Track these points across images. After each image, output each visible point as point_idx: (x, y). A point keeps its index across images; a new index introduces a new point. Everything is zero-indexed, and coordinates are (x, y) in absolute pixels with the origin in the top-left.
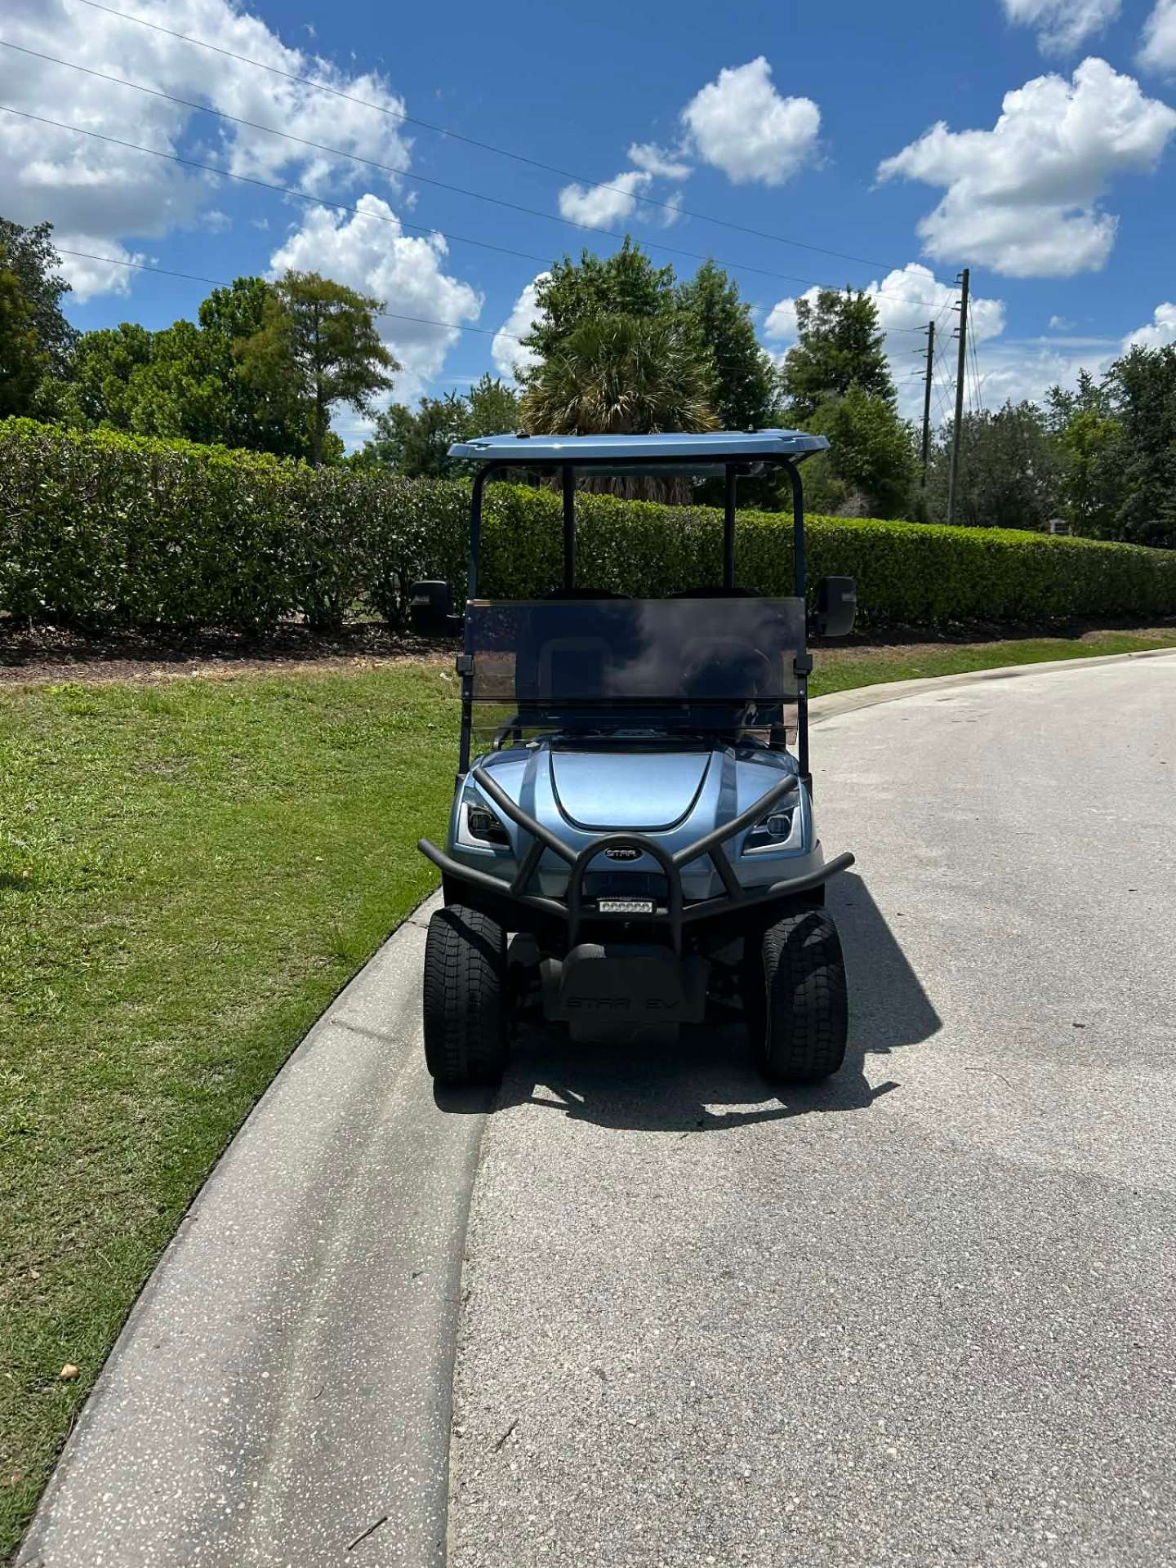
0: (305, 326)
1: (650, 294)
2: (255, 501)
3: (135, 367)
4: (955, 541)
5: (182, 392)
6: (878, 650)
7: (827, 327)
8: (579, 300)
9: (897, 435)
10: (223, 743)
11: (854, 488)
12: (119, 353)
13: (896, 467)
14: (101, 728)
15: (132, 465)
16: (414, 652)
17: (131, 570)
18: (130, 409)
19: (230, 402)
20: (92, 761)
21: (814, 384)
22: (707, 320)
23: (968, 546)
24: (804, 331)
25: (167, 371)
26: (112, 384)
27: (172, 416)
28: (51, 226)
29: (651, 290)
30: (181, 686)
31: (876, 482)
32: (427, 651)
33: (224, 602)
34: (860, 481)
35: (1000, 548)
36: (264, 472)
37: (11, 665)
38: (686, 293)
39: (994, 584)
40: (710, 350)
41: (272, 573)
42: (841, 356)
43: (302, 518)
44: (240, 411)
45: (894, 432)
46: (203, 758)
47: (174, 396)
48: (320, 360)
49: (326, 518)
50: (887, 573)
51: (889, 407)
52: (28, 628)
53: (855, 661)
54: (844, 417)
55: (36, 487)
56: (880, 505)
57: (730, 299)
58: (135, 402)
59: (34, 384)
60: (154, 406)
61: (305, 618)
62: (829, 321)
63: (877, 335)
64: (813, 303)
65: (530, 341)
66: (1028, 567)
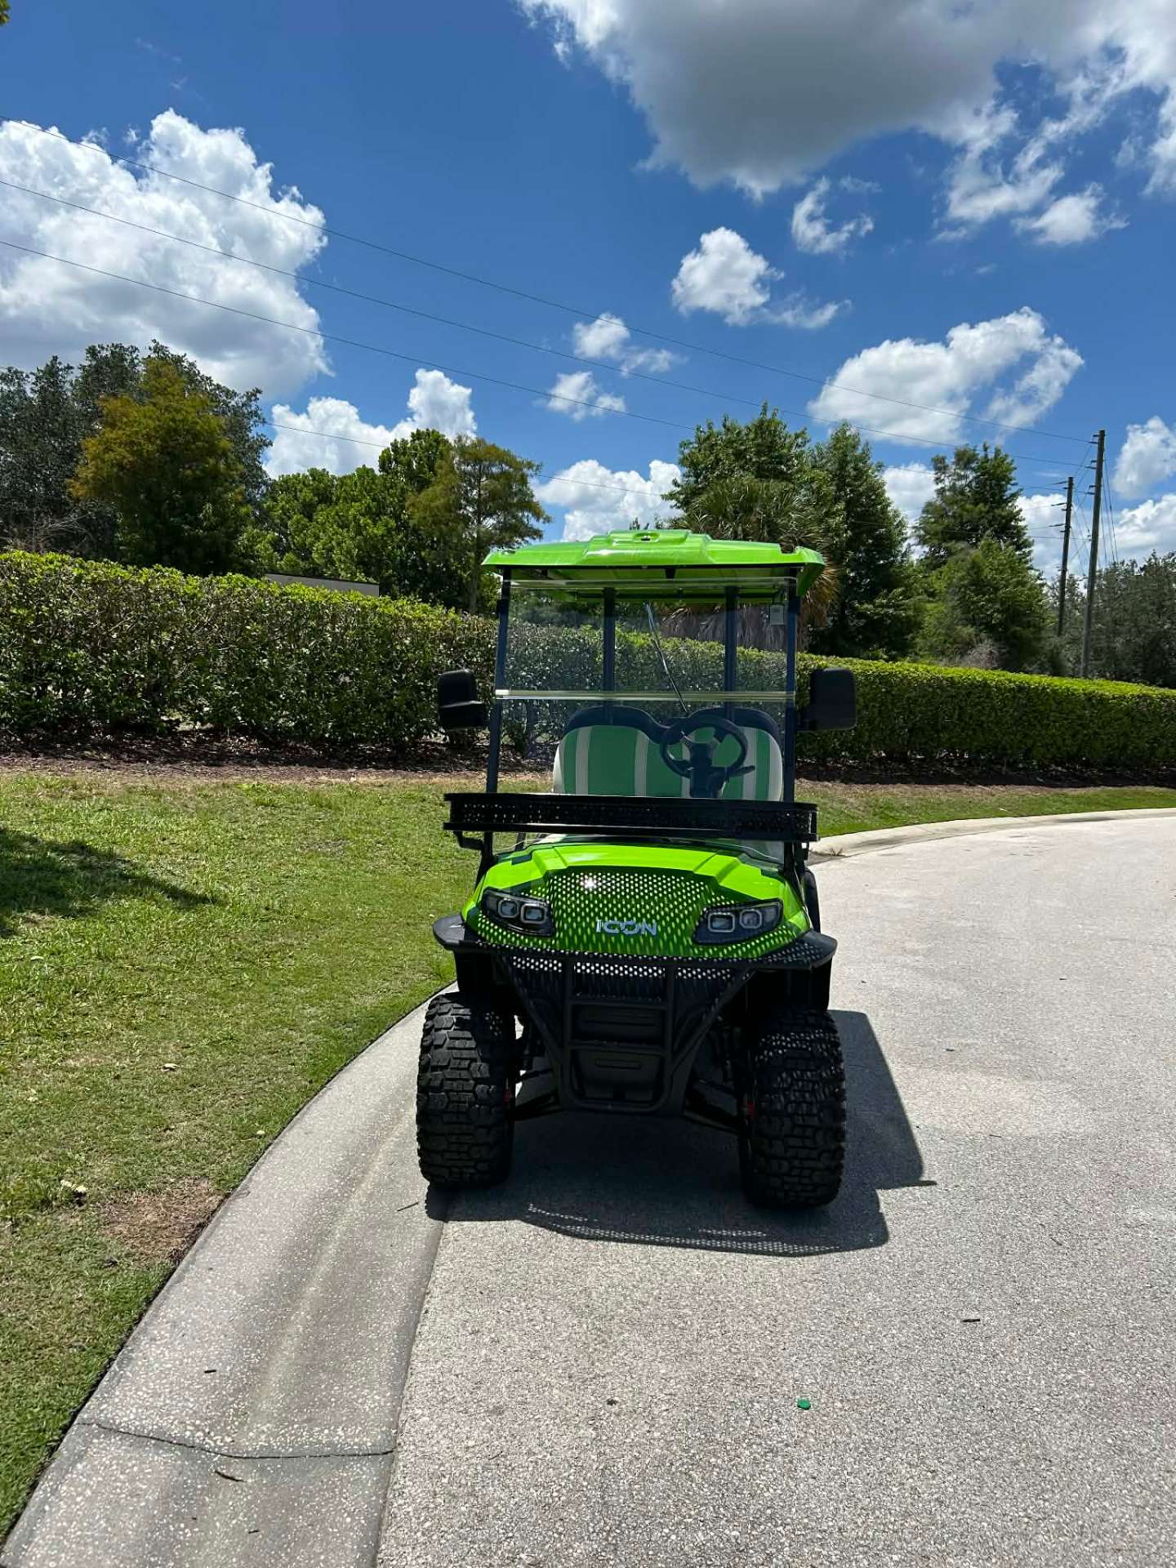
0: (470, 484)
1: (786, 455)
2: (412, 643)
3: (319, 508)
4: (1054, 692)
5: (359, 530)
6: (970, 789)
7: (963, 482)
8: (718, 461)
9: (1029, 585)
10: (370, 832)
11: (983, 635)
12: (307, 495)
13: (1029, 615)
14: (280, 816)
15: (316, 611)
16: (531, 770)
17: (310, 693)
18: (312, 545)
19: (401, 540)
20: (273, 839)
21: (949, 535)
22: (840, 479)
23: (1068, 697)
24: (940, 485)
25: (348, 511)
26: (298, 522)
27: (349, 552)
28: (259, 391)
29: (785, 451)
30: (341, 789)
31: (1006, 629)
32: (544, 770)
33: (381, 722)
34: (990, 628)
35: (1102, 700)
36: (420, 620)
37: (211, 765)
38: (821, 454)
39: (1096, 733)
40: (841, 506)
41: (421, 700)
42: (977, 509)
43: (449, 656)
44: (410, 549)
45: (1026, 582)
46: (355, 842)
47: (353, 534)
48: (481, 513)
49: (468, 656)
50: (983, 718)
51: (1023, 559)
52: (226, 737)
53: (944, 798)
54: (975, 567)
55: (243, 629)
56: (1009, 652)
57: (863, 458)
58: (318, 538)
59: (238, 532)
60: (334, 543)
61: (445, 739)
62: (966, 477)
63: (1014, 490)
64: (950, 460)
65: (671, 496)
66: (1133, 718)
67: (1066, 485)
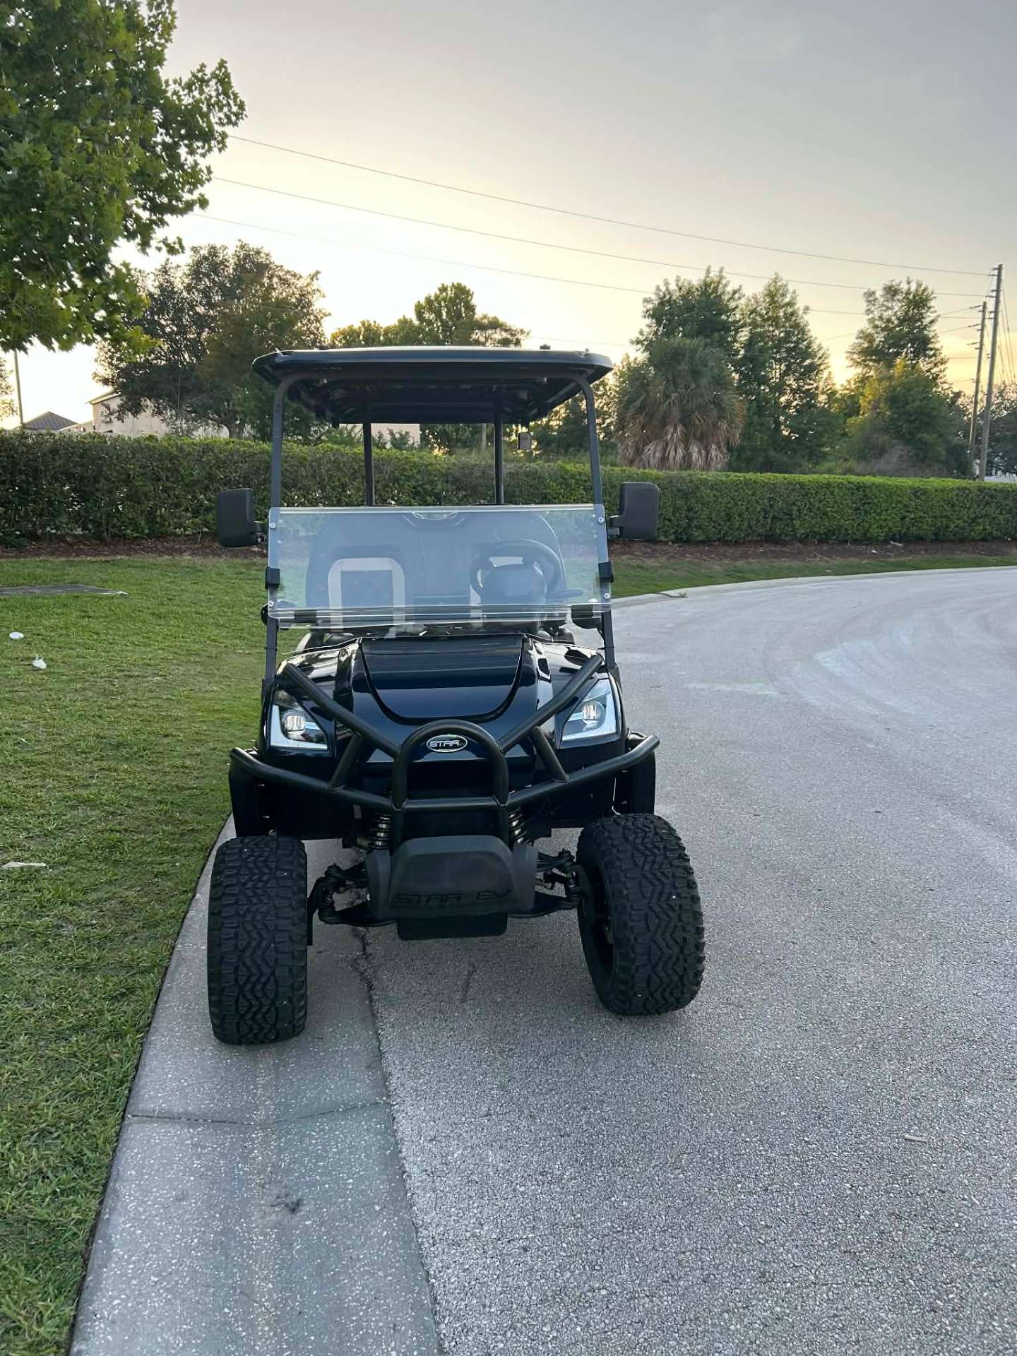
7: (890, 312)
24: (871, 316)
38: (757, 302)
51: (939, 375)
57: (792, 304)
62: (892, 308)
63: (933, 316)
64: (879, 293)
65: (638, 342)
66: (953, 505)
67: (981, 308)
